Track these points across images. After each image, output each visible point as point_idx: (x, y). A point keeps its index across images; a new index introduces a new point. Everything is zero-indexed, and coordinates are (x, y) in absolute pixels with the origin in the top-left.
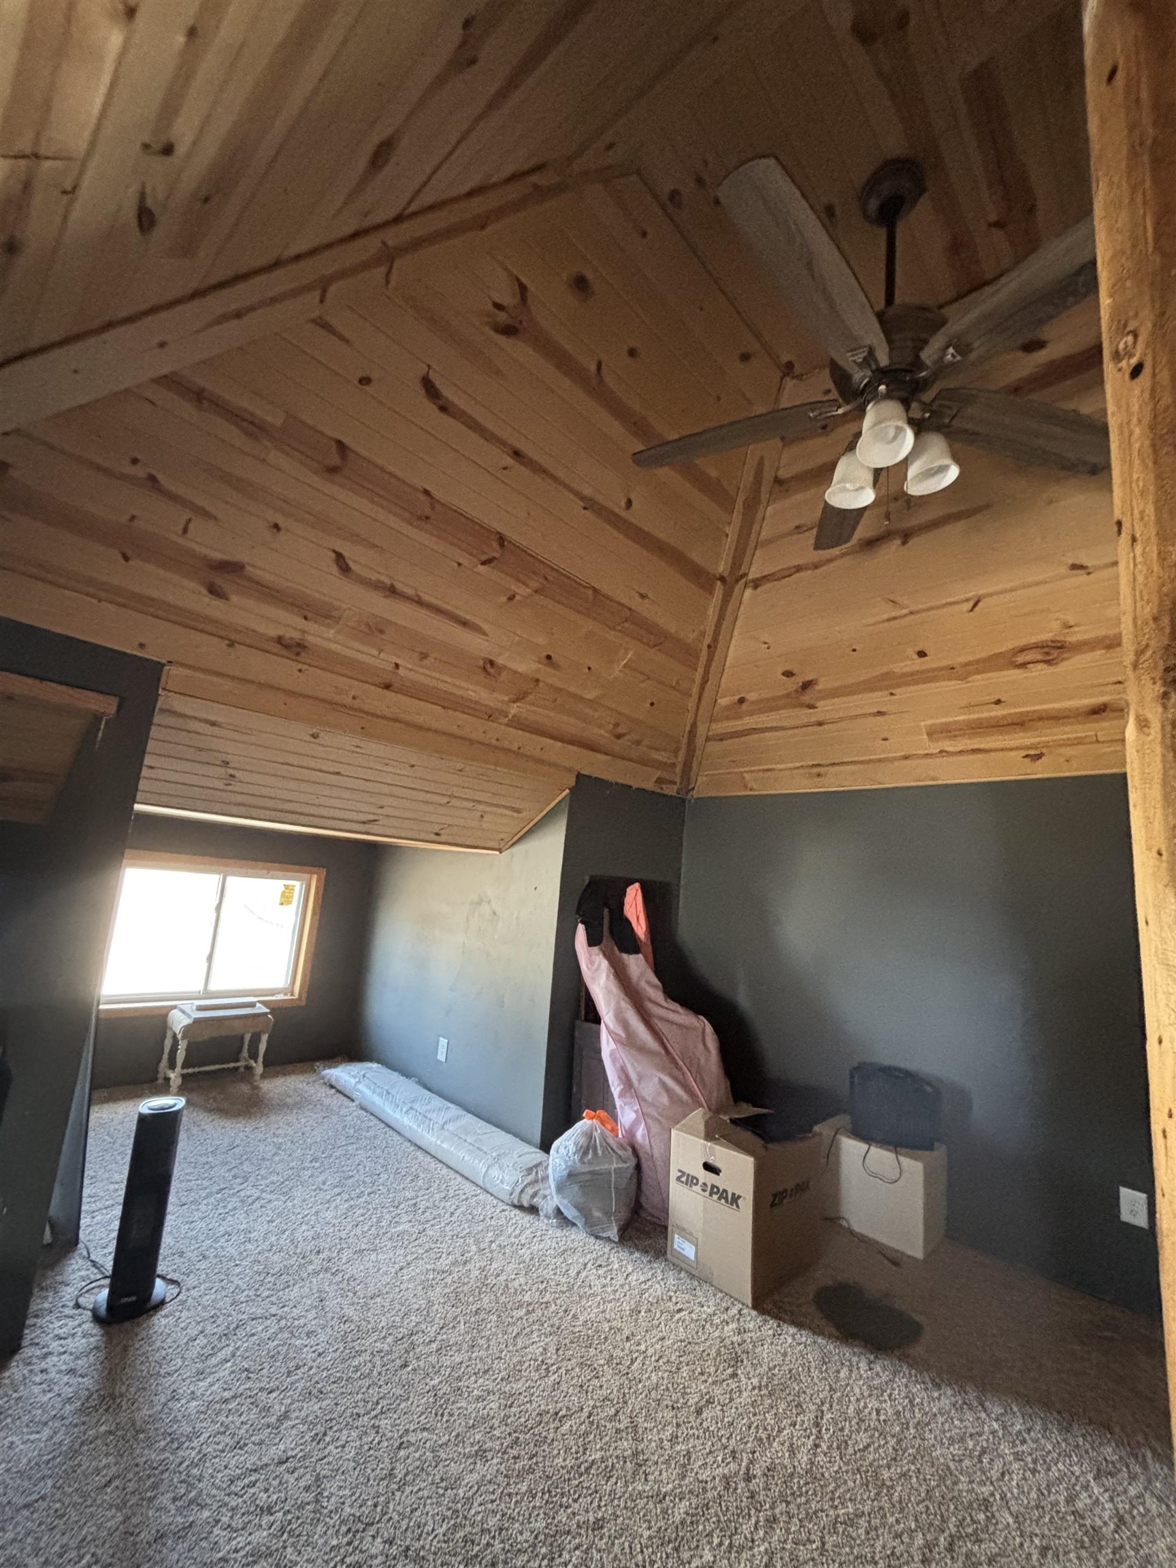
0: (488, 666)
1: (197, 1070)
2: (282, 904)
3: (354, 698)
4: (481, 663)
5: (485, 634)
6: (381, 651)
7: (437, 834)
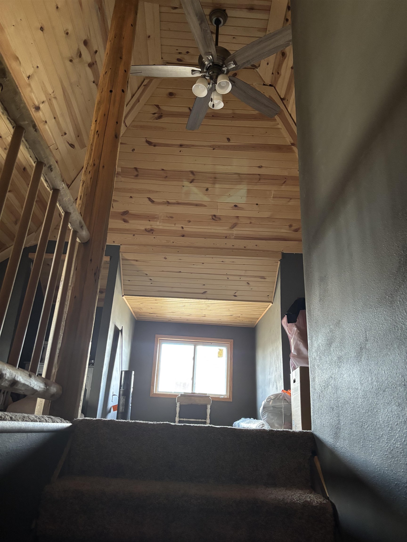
0: (214, 217)
1: (187, 420)
2: (219, 357)
3: (173, 242)
4: (211, 217)
5: (205, 206)
6: (175, 224)
7: (235, 296)
